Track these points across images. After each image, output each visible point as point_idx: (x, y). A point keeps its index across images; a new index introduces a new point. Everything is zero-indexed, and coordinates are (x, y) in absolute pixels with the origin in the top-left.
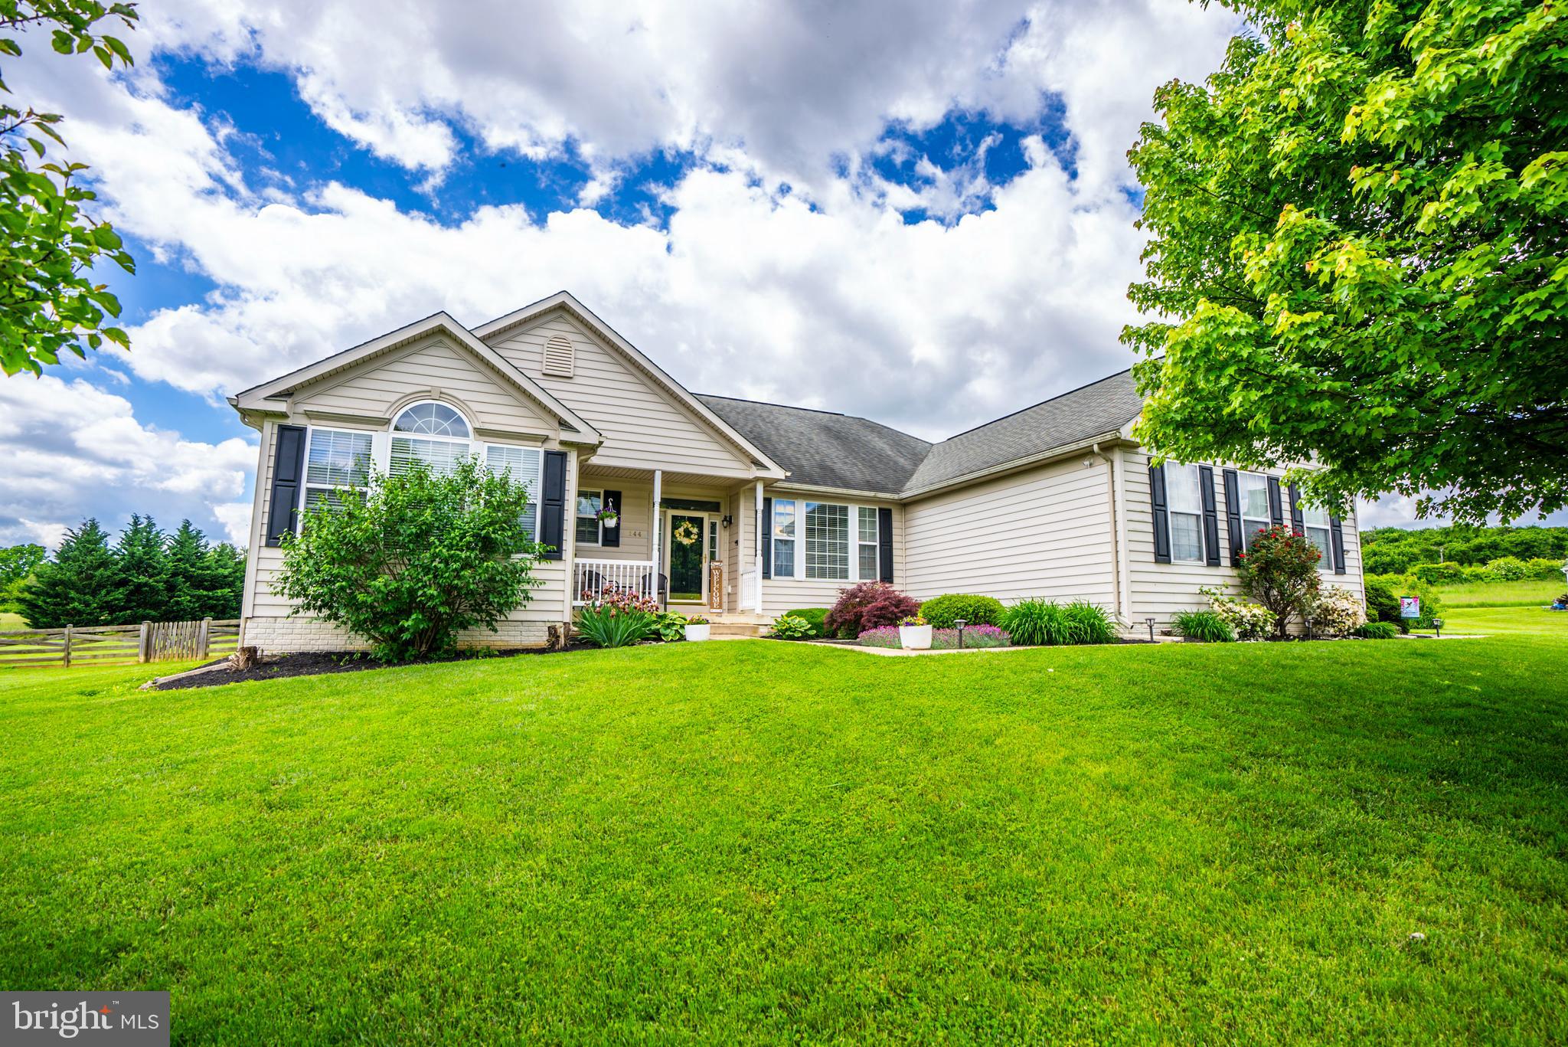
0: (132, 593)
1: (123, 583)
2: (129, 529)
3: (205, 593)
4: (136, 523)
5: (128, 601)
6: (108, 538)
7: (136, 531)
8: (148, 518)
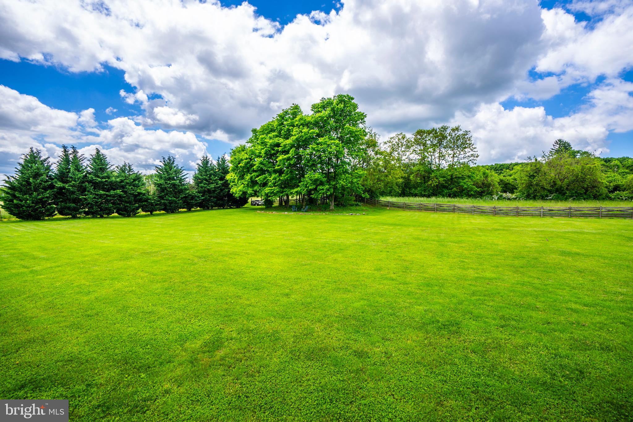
0: (56, 193)
1: (52, 187)
2: (61, 154)
4: (66, 151)
6: (49, 160)
7: (66, 156)
8: (73, 148)
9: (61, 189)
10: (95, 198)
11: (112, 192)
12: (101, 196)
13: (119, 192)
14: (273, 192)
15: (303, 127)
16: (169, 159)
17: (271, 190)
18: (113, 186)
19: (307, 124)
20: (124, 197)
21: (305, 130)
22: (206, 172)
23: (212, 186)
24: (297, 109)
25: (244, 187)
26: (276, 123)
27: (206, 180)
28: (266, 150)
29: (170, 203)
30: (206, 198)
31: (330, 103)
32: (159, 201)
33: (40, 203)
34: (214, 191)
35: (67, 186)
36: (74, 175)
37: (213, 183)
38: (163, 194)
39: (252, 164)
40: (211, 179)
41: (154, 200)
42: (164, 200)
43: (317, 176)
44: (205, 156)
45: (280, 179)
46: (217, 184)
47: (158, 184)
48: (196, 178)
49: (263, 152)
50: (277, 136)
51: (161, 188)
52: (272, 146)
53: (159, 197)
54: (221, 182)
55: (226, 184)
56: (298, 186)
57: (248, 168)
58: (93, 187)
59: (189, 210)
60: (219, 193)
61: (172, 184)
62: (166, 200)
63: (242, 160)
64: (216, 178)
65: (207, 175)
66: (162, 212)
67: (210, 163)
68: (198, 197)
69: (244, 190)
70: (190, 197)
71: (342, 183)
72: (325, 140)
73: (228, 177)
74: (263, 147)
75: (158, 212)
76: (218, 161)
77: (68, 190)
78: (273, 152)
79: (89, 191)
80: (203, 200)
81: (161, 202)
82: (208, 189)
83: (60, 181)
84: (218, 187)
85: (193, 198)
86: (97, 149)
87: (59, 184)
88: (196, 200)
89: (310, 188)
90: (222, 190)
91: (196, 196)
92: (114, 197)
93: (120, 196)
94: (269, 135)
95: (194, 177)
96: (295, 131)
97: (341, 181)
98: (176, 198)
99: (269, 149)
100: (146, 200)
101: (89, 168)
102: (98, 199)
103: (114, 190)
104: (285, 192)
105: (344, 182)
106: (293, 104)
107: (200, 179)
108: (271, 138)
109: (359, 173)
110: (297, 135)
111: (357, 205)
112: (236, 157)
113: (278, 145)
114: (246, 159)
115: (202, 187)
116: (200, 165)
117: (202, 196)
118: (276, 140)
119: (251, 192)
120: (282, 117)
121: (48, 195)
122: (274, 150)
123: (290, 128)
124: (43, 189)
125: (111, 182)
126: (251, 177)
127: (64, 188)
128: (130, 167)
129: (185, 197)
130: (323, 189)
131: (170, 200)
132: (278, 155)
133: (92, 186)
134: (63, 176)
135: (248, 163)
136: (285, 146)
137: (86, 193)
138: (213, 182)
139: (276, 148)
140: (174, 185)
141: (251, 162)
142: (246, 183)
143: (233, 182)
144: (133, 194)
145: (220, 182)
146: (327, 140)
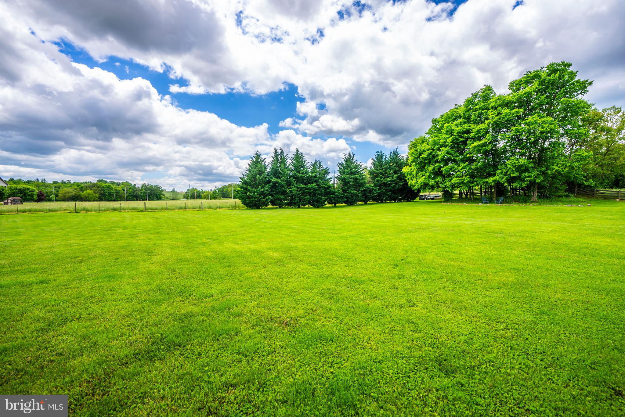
0: (272, 187)
1: (269, 182)
2: (273, 155)
3: (303, 186)
4: (276, 152)
5: (272, 191)
6: (266, 160)
7: (276, 156)
8: (281, 149)
9: (275, 183)
10: (297, 191)
11: (310, 186)
12: (301, 188)
13: (314, 185)
14: (462, 182)
15: (502, 108)
16: (350, 155)
17: (461, 180)
18: (310, 180)
19: (507, 104)
20: (317, 190)
21: (506, 111)
22: (381, 166)
23: (389, 179)
24: (489, 90)
25: (425, 179)
26: (463, 109)
27: (382, 174)
28: (453, 138)
29: (351, 196)
30: (382, 191)
31: (537, 76)
32: (342, 194)
33: (261, 195)
34: (390, 185)
35: (279, 180)
36: (283, 171)
37: (388, 177)
38: (346, 187)
39: (434, 155)
40: (386, 173)
41: (339, 193)
42: (346, 193)
43: (523, 161)
44: (380, 152)
45: (470, 168)
46: (392, 178)
47: (342, 179)
48: (371, 173)
49: (449, 140)
50: (465, 123)
51: (345, 182)
52: (460, 133)
53: (343, 190)
54: (397, 175)
55: (402, 178)
56: (495, 175)
57: (429, 159)
58: (296, 182)
59: (366, 203)
60: (395, 186)
61: (354, 178)
62: (349, 193)
63: (424, 151)
64: (392, 171)
65: (382, 169)
66: (344, 204)
67: (384, 157)
68: (375, 190)
69: (426, 181)
70: (368, 190)
71: (557, 168)
72: (535, 119)
73: (405, 170)
74: (448, 136)
75: (340, 205)
76: (390, 155)
77: (280, 184)
78: (461, 139)
79: (293, 185)
80: (379, 193)
81: (344, 195)
82: (384, 183)
83: (275, 177)
84: (394, 181)
85: (371, 191)
86: (297, 150)
87: (274, 180)
88: (373, 193)
89: (512, 175)
90: (397, 184)
91: (373, 189)
92: (310, 190)
93: (314, 189)
94: (455, 122)
95: (370, 172)
96: (491, 114)
97: (554, 167)
98: (358, 191)
99: (457, 137)
100: (333, 193)
101: (291, 166)
102: (299, 191)
103: (311, 184)
104: (476, 181)
105: (559, 167)
106: (485, 85)
107: (376, 173)
108: (457, 126)
109: (582, 155)
110: (496, 118)
111: (567, 196)
112: (418, 148)
113: (468, 132)
114: (429, 150)
115: (378, 181)
116: (374, 160)
117: (379, 190)
118: (466, 126)
119: (433, 183)
120: (470, 102)
121: (267, 189)
122: (462, 137)
123: (483, 112)
124: (263, 183)
125: (308, 177)
126: (434, 169)
127: (277, 182)
128: (320, 164)
129: (364, 190)
130: (529, 176)
131: (352, 193)
132: (468, 142)
133: (295, 180)
134: (275, 173)
135: (431, 153)
136: (479, 131)
137: (291, 186)
138: (389, 175)
139: (466, 135)
140: (356, 179)
141: (434, 153)
142: (428, 174)
143: (410, 175)
144: (324, 187)
145: (395, 175)
146: (537, 118)
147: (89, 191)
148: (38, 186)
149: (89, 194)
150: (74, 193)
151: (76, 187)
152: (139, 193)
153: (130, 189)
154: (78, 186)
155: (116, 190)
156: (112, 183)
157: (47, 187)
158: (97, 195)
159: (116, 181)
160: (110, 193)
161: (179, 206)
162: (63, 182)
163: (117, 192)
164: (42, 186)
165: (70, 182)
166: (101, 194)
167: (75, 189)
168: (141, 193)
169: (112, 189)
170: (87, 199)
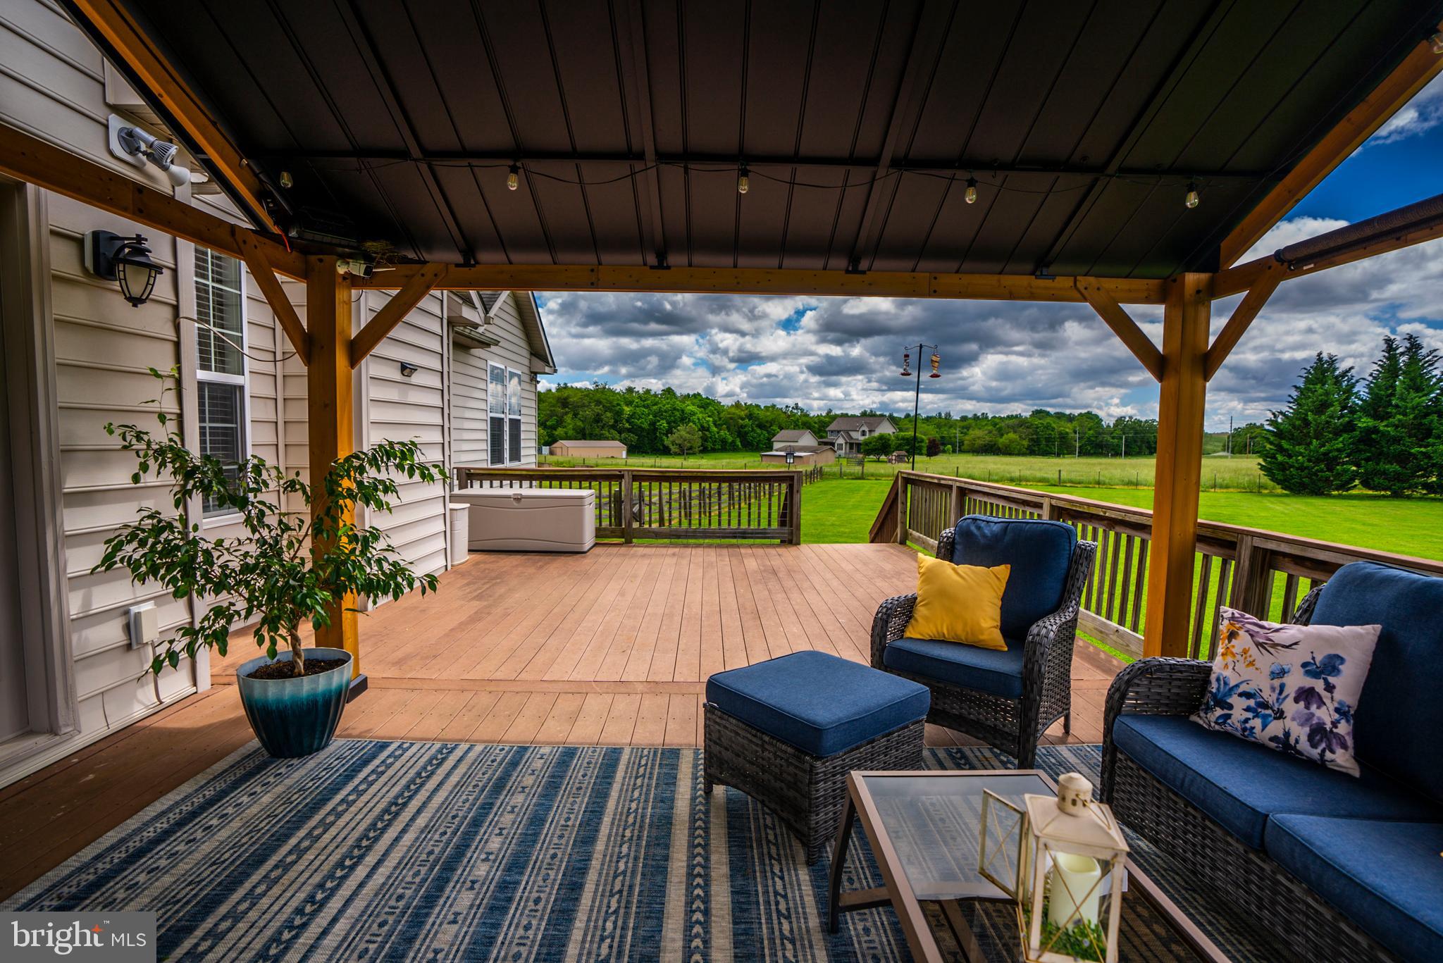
9: (1369, 431)
33: (1323, 461)
35: (1382, 426)
36: (1403, 400)
77: (1385, 434)
83: (1370, 416)
87: (1366, 423)
121: (1341, 446)
124: (1331, 432)
127: (1375, 430)
134: (1377, 405)
147: (1012, 435)
148: (939, 426)
149: (1011, 441)
150: (987, 438)
151: (990, 428)
152: (1109, 438)
153: (1090, 429)
154: (995, 425)
155: (1060, 433)
156: (1060, 416)
157: (951, 427)
158: (1025, 443)
159: (1068, 412)
160: (1048, 440)
161: (1126, 479)
162: (976, 417)
163: (1063, 437)
164: (945, 425)
165: (987, 418)
166: (1032, 440)
167: (990, 432)
168: (1113, 438)
169: (1053, 429)
170: (1007, 451)
